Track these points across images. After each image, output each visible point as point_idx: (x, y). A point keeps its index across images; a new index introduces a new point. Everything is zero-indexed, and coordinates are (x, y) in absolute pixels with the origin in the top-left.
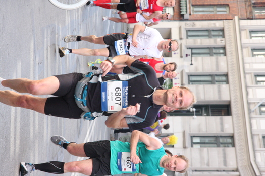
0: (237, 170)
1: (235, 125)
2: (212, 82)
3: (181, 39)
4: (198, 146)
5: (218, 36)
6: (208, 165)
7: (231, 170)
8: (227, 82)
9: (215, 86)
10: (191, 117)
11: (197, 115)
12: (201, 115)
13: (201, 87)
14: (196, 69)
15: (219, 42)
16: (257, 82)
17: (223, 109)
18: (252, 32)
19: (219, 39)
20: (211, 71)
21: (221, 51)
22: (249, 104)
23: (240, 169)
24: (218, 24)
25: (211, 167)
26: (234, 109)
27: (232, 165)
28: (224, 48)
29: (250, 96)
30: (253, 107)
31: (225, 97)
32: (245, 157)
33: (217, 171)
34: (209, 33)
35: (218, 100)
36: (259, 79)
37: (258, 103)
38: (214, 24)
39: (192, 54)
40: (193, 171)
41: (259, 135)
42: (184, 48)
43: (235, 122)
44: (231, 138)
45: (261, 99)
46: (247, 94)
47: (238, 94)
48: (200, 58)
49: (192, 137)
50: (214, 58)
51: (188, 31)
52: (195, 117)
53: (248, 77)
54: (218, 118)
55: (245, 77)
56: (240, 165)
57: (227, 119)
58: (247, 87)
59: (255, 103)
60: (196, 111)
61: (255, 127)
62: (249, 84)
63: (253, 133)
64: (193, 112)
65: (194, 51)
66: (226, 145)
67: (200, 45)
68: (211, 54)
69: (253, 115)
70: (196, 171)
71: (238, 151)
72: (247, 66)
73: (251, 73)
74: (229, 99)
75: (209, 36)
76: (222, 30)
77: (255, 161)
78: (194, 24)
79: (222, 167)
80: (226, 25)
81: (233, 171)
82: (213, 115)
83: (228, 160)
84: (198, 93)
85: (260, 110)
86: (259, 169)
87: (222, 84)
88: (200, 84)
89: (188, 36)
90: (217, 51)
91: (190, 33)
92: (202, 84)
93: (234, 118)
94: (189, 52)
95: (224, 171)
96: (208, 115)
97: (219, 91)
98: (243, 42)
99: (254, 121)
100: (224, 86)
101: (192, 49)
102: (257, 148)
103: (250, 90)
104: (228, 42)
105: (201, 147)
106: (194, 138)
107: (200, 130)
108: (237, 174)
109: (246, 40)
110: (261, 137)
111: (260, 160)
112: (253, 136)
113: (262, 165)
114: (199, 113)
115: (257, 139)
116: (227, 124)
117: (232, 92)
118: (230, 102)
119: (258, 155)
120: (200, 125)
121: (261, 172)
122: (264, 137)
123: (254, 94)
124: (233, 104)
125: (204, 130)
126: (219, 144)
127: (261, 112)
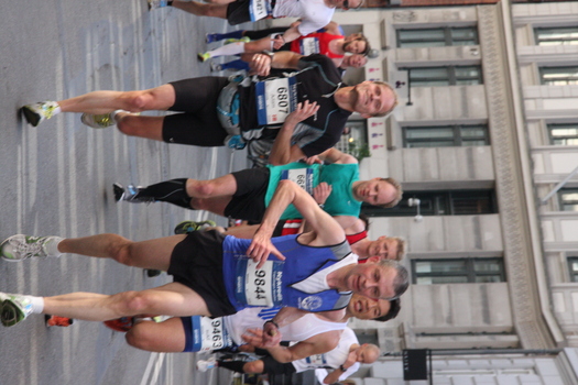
0: (513, 331)
1: (507, 233)
2: (454, 142)
3: (384, 48)
4: (427, 281)
5: (466, 40)
6: (450, 320)
7: (501, 331)
8: (487, 140)
9: (462, 151)
10: (411, 218)
11: (423, 214)
12: (433, 213)
13: (431, 152)
14: (420, 112)
15: (468, 52)
16: (554, 139)
17: (478, 199)
18: (538, 29)
19: (467, 48)
20: (451, 118)
21: (473, 73)
22: (535, 187)
23: (519, 329)
24: (465, 14)
25: (456, 325)
26: (503, 199)
27: (502, 319)
28: (479, 66)
29: (539, 170)
30: (544, 195)
31: (484, 173)
32: (530, 303)
33: (470, 334)
34: (445, 34)
35: (470, 179)
36: (557, 132)
37: (556, 184)
38: (457, 14)
39: (410, 80)
40: (417, 335)
41: (558, 254)
42: (391, 68)
43: (507, 227)
44: (498, 263)
45: (562, 176)
46: (532, 165)
47: (512, 165)
48: (427, 90)
49: (414, 262)
50: (457, 89)
51: (399, 30)
52: (419, 217)
53: (532, 127)
54: (469, 219)
55: (526, 130)
56: (518, 320)
57: (489, 221)
58: (530, 151)
59: (548, 185)
60: (421, 205)
61: (549, 238)
62: (536, 144)
63: (547, 250)
64: (414, 207)
65: (414, 75)
66: (487, 277)
67: (426, 60)
68: (451, 81)
69: (545, 211)
70: (424, 334)
71: (515, 291)
72: (530, 106)
73: (538, 120)
74: (491, 178)
75: (447, 41)
76: (474, 27)
77: (552, 311)
78: (412, 16)
79: (481, 325)
80: (483, 15)
81: (504, 333)
82: (458, 213)
83: (493, 310)
84: (424, 166)
85: (560, 199)
86: (560, 327)
87: (477, 145)
88: (429, 146)
89: (400, 43)
90: (464, 73)
91: (404, 36)
92: (434, 146)
93: (505, 220)
94: (403, 76)
95: (485, 333)
96: (448, 213)
97: (471, 161)
98: (520, 53)
99: (547, 225)
100: (481, 151)
101: (409, 69)
102: (556, 283)
103: (538, 157)
104: (486, 54)
105: (434, 282)
106: (418, 264)
107: (430, 245)
108: (513, 339)
109: (526, 48)
110: (563, 259)
111: (560, 307)
112: (545, 256)
113: (566, 319)
114: (427, 209)
115: (553, 263)
116: (490, 232)
117: (499, 161)
118: (494, 183)
119: (559, 297)
120: (429, 235)
121: (564, 334)
122: (571, 259)
123: (547, 165)
124: (500, 189)
125: (439, 247)
126: (472, 275)
127: (563, 203)
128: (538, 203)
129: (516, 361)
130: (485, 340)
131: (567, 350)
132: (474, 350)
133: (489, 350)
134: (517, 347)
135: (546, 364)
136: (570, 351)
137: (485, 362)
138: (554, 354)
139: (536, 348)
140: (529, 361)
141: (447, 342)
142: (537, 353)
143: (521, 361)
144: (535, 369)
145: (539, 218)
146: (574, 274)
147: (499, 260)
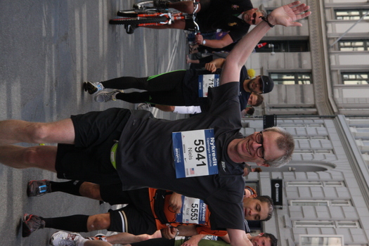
0: (314, 107)
1: (314, 61)
6: (286, 101)
7: (309, 106)
10: (269, 53)
11: (275, 51)
12: (280, 51)
14: (275, 2)
16: (337, 17)
17: (300, 45)
22: (328, 39)
23: (317, 105)
25: (288, 103)
26: (313, 45)
27: (309, 100)
29: (330, 31)
30: (332, 43)
31: (304, 33)
32: (323, 94)
33: (295, 108)
35: (297, 35)
36: (338, 14)
37: (338, 38)
40: (270, 108)
41: (337, 71)
43: (314, 58)
45: (340, 34)
46: (327, 29)
47: (317, 29)
49: (270, 73)
52: (273, 53)
53: (327, 11)
54: (297, 54)
55: (324, 12)
56: (317, 101)
57: (306, 55)
58: (326, 22)
59: (333, 38)
60: (274, 47)
61: (333, 63)
62: (329, 19)
63: (332, 69)
64: (271, 48)
66: (304, 82)
69: (332, 50)
70: (273, 108)
71: (316, 88)
72: (326, 1)
73: (330, 8)
74: (307, 35)
77: (333, 97)
79: (300, 103)
81: (311, 107)
82: (291, 51)
83: (306, 97)
85: (339, 45)
86: (336, 105)
93: (313, 55)
95: (301, 107)
96: (287, 51)
99: (333, 57)
100: (303, 22)
102: (336, 84)
103: (330, 25)
105: (278, 83)
106: (272, 75)
107: (278, 66)
108: (314, 110)
110: (339, 73)
111: (337, 95)
112: (331, 72)
113: (339, 101)
114: (277, 49)
115: (334, 75)
116: (307, 60)
117: (311, 27)
118: (308, 37)
119: (336, 91)
120: (278, 62)
121: (338, 108)
122: (343, 73)
123: (334, 29)
124: (312, 40)
125: (282, 67)
126: (296, 80)
127: (340, 47)
128: (329, 47)
129: (315, 121)
130: (302, 111)
131: (339, 116)
132: (296, 115)
133: (303, 116)
134: (316, 114)
135: (329, 122)
136: (340, 116)
137: (301, 121)
138: (333, 118)
139: (325, 115)
140: (321, 121)
141: (284, 111)
142: (325, 117)
143: (318, 121)
144: (324, 124)
145: (329, 54)
146: (343, 80)
147: (309, 73)
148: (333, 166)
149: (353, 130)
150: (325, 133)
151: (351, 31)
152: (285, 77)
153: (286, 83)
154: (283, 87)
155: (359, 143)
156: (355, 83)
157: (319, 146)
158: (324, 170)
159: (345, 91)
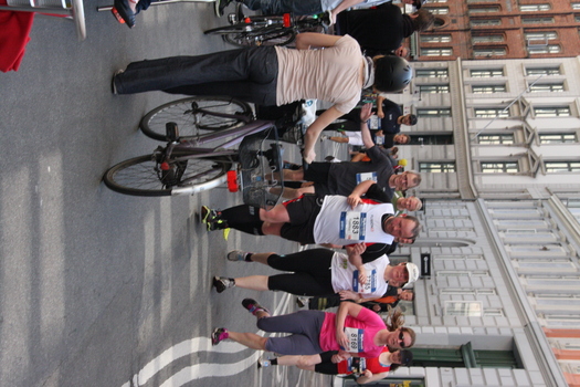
0: (458, 191)
1: (457, 152)
2: (438, 116)
4: (424, 171)
5: (443, 74)
6: (433, 187)
8: (450, 115)
9: (440, 119)
10: (419, 146)
11: (424, 144)
12: (428, 144)
13: (428, 120)
14: (424, 103)
15: (444, 79)
16: (477, 115)
17: (446, 139)
18: (472, 71)
20: (436, 105)
21: (446, 88)
22: (469, 134)
23: (460, 190)
24: (443, 64)
25: (436, 189)
26: (456, 139)
27: (454, 186)
28: (448, 85)
29: (470, 127)
30: (472, 137)
31: (449, 128)
32: (465, 180)
33: (441, 192)
34: (436, 72)
35: (443, 131)
36: (478, 112)
37: (477, 133)
38: (440, 64)
39: (421, 90)
41: (477, 161)
42: (413, 85)
43: (457, 150)
45: (480, 130)
46: (468, 125)
47: (460, 125)
48: (427, 94)
49: (420, 163)
50: (439, 94)
51: (417, 70)
53: (468, 110)
54: (442, 146)
55: (466, 111)
56: (460, 187)
57: (450, 148)
58: (467, 120)
59: (474, 133)
60: (424, 141)
61: (474, 155)
62: (470, 117)
63: (472, 159)
64: (421, 141)
65: (422, 88)
66: (449, 170)
67: (427, 82)
68: (436, 91)
69: (472, 144)
71: (459, 175)
72: (468, 101)
73: (471, 107)
74: (451, 130)
75: (435, 75)
76: (447, 69)
77: (473, 183)
78: (422, 65)
79: (445, 188)
80: (450, 64)
81: (454, 192)
82: (438, 144)
83: (450, 183)
84: (425, 125)
85: (479, 139)
86: (476, 190)
87: (446, 117)
88: (427, 117)
89: (417, 75)
93: (456, 147)
94: (418, 89)
95: (447, 192)
96: (434, 144)
97: (444, 123)
98: (464, 80)
99: (473, 149)
100: (448, 119)
101: (420, 86)
102: (476, 172)
103: (470, 122)
104: (451, 80)
105: (427, 172)
107: (426, 156)
108: (457, 194)
109: (467, 79)
110: (479, 163)
111: (477, 182)
112: (472, 162)
113: (479, 186)
114: (426, 142)
115: (475, 164)
116: (451, 151)
117: (455, 123)
118: (452, 132)
119: (476, 178)
120: (426, 153)
121: (478, 193)
122: (482, 163)
123: (474, 125)
124: (455, 135)
125: (430, 158)
126: (442, 169)
127: (479, 141)
128: (470, 141)
129: (458, 203)
130: (447, 195)
132: (442, 199)
133: (448, 199)
134: (459, 198)
135: (470, 205)
136: (480, 200)
137: (447, 204)
138: (473, 201)
139: (467, 198)
140: (464, 204)
141: (432, 195)
142: (467, 200)
143: (461, 203)
144: (466, 207)
145: (470, 146)
146: (482, 169)
147: (454, 163)
148: (474, 243)
149: (491, 211)
150: (467, 214)
151: (489, 127)
152: (433, 166)
153: (433, 171)
154: (431, 175)
155: (496, 222)
156: (492, 171)
157: (461, 225)
158: (466, 245)
159: (483, 178)
